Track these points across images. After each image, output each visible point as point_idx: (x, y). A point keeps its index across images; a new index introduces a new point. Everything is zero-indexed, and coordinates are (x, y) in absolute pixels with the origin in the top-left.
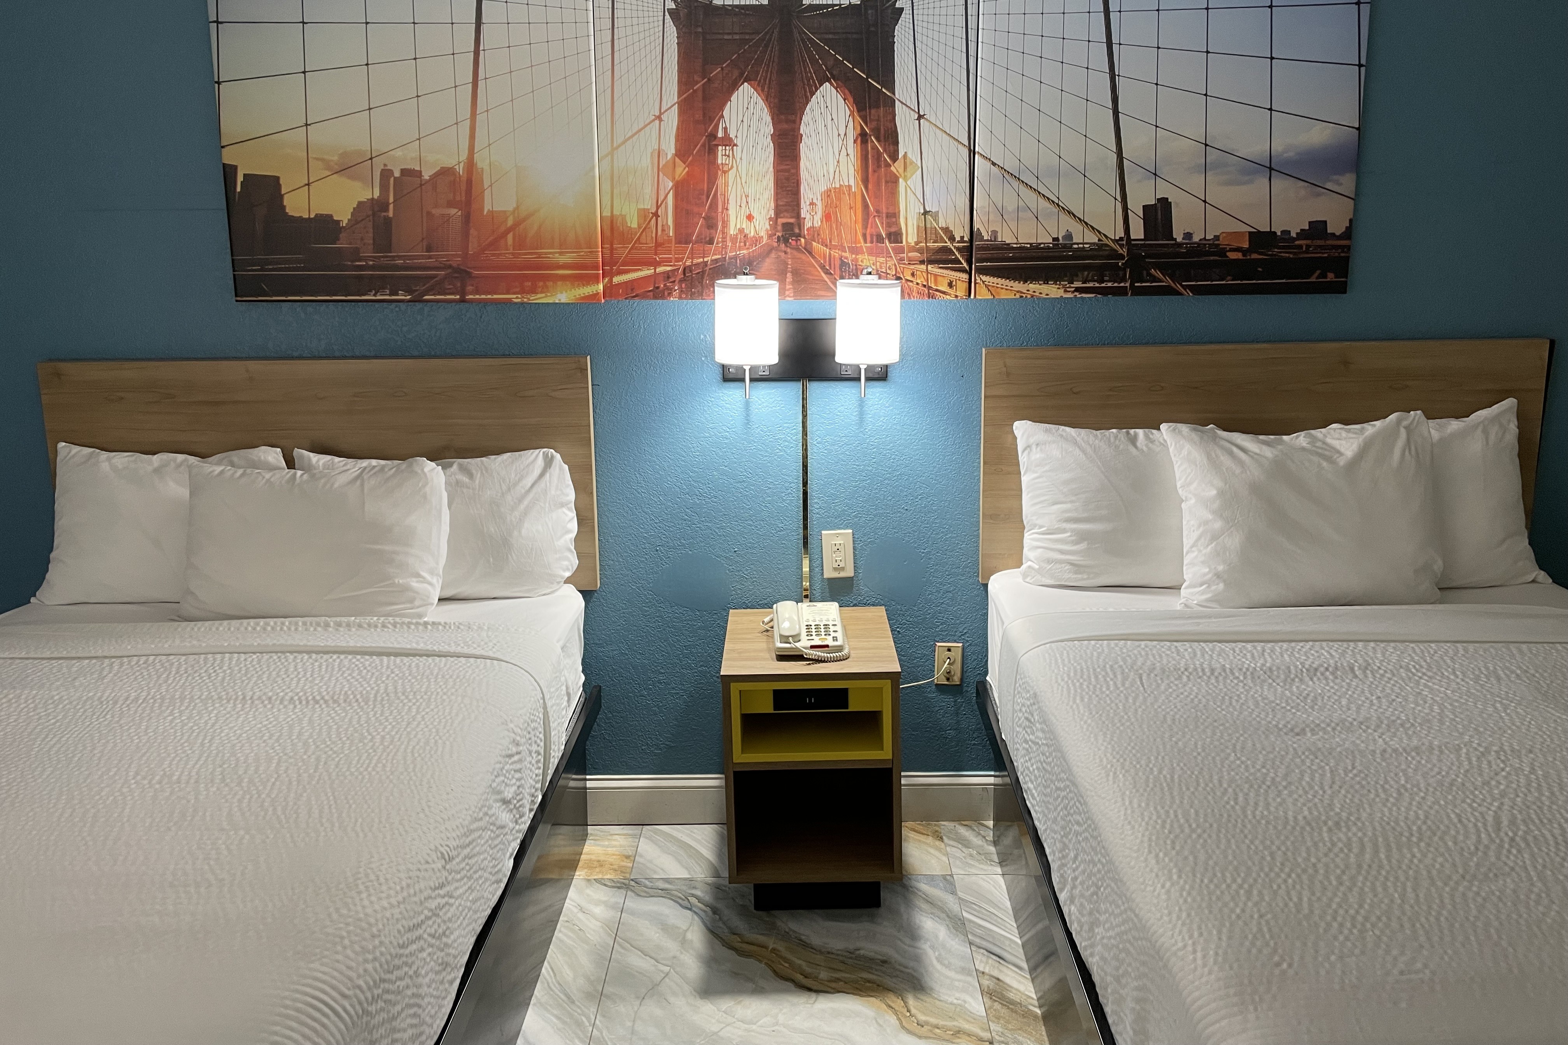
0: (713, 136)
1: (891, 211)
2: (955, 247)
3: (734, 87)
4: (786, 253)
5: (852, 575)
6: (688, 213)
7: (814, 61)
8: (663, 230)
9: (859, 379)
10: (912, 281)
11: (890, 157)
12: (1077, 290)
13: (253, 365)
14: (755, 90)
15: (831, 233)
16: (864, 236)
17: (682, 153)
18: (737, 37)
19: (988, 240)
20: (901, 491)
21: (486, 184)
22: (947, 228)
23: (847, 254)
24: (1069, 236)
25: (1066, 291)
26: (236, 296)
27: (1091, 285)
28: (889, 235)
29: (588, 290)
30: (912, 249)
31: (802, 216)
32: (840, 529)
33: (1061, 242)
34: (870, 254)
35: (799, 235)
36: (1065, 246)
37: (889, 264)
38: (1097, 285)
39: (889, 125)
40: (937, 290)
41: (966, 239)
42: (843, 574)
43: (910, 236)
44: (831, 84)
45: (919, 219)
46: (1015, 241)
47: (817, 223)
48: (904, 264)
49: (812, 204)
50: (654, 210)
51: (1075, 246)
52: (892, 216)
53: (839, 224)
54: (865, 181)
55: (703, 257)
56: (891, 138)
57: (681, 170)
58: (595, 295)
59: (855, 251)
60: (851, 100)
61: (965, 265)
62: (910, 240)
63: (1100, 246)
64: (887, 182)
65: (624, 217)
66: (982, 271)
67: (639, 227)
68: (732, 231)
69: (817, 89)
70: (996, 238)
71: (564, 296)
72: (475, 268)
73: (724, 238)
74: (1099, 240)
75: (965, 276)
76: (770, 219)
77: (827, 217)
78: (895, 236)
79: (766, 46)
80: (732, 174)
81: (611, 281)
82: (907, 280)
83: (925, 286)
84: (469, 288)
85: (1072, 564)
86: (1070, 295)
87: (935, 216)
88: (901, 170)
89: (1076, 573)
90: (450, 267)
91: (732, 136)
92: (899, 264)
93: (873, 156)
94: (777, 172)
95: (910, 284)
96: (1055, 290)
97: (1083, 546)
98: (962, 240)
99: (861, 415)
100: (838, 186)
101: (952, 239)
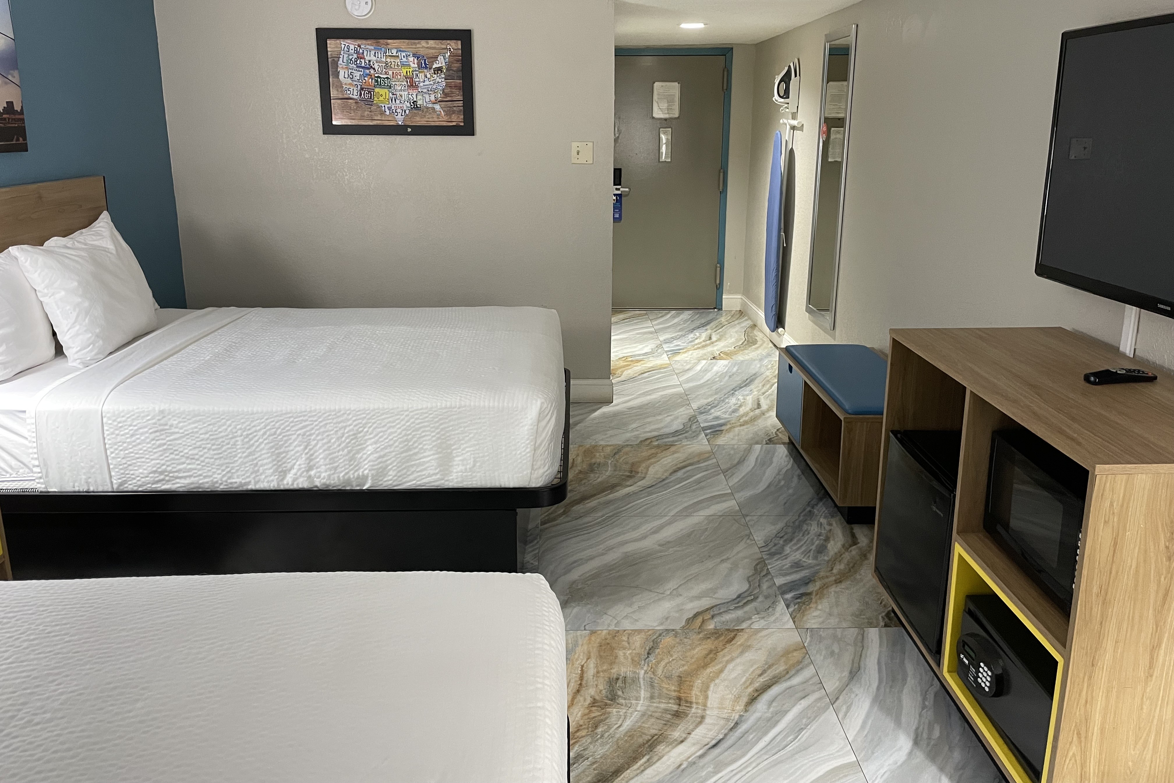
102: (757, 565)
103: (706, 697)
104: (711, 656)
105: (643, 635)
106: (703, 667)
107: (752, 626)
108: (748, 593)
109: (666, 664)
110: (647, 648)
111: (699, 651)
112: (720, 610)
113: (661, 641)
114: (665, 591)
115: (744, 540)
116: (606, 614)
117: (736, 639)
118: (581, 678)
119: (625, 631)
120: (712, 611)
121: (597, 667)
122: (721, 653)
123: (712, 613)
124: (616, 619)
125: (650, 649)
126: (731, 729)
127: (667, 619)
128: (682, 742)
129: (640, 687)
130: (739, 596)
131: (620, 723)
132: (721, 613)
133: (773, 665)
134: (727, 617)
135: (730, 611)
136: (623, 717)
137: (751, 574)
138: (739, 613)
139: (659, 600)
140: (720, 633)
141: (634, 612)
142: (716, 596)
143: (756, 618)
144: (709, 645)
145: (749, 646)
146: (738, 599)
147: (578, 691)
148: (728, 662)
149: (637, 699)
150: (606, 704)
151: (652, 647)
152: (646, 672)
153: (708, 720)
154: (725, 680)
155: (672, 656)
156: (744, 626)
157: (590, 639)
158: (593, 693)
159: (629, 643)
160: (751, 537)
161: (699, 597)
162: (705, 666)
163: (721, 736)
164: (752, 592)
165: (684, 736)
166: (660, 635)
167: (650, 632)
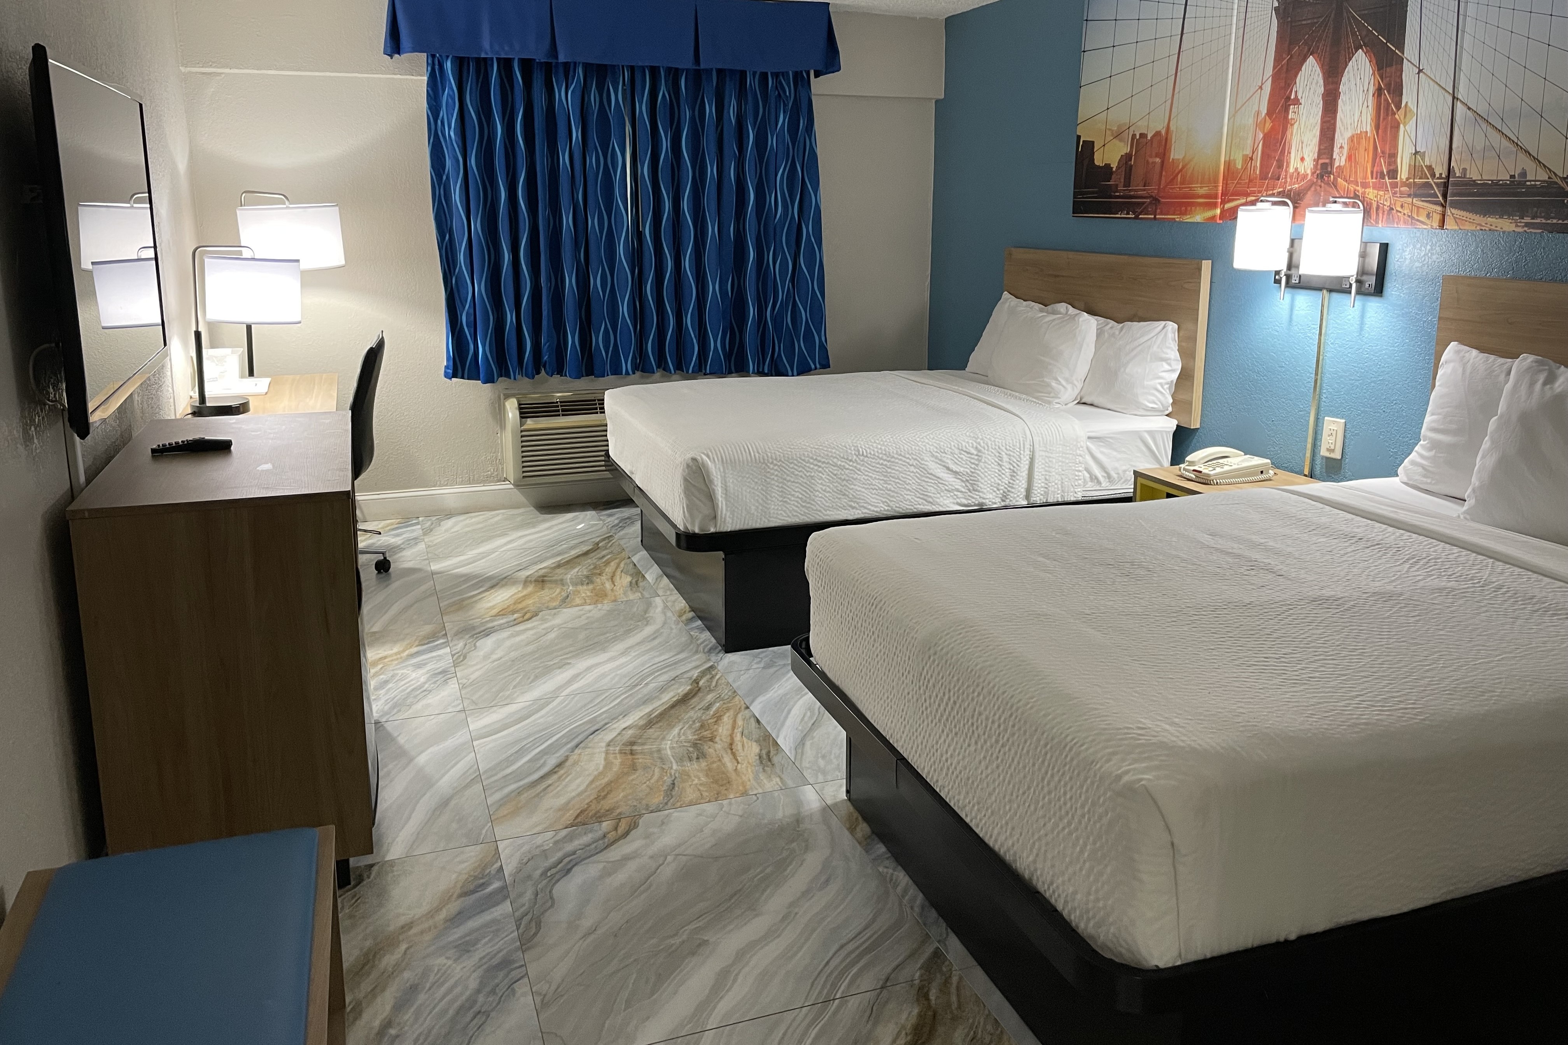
0: (1289, 98)
1: (1392, 151)
2: (1435, 183)
3: (1304, 59)
4: (1321, 186)
5: (1339, 457)
6: (1269, 156)
7: (1354, 34)
8: (1254, 170)
9: (1350, 293)
10: (1400, 212)
11: (1396, 108)
12: (1527, 225)
13: (1071, 255)
14: (1316, 60)
15: (1351, 171)
16: (1372, 173)
17: (1269, 113)
18: (1309, 22)
19: (1459, 177)
20: (1382, 394)
21: (1173, 140)
22: (1430, 166)
23: (1359, 188)
24: (1524, 174)
25: (1517, 226)
26: (1073, 213)
27: (1538, 221)
28: (1388, 172)
29: (1209, 214)
30: (1404, 184)
31: (1334, 157)
32: (1338, 418)
33: (1517, 179)
34: (1374, 188)
35: (1330, 173)
36: (1519, 183)
37: (1386, 196)
38: (1544, 221)
39: (1398, 80)
40: (1418, 220)
41: (1444, 176)
42: (1332, 456)
43: (1403, 174)
44: (1363, 50)
45: (1411, 158)
46: (1480, 178)
47: (1343, 163)
48: (1397, 197)
49: (1341, 147)
50: (1250, 156)
51: (1528, 183)
52: (1392, 157)
53: (1356, 163)
54: (1377, 127)
55: (1273, 190)
56: (1397, 90)
57: (1268, 125)
58: (1213, 218)
59: (1365, 185)
60: (1374, 62)
61: (1441, 199)
62: (1403, 177)
63: (1550, 184)
64: (1391, 127)
65: (1235, 160)
66: (1455, 205)
67: (1242, 167)
68: (1291, 170)
69: (1353, 55)
70: (1465, 175)
71: (1198, 217)
72: (1163, 197)
73: (1286, 175)
74: (1549, 178)
75: (1439, 209)
76: (1314, 160)
77: (1349, 158)
78: (1393, 173)
79: (1326, 26)
80: (1296, 126)
81: (1224, 207)
82: (1397, 211)
83: (1409, 216)
84: (1158, 211)
85: (1424, 468)
86: (1520, 230)
87: (1423, 155)
88: (1402, 117)
89: (1425, 476)
90: (1152, 196)
91: (1299, 97)
92: (1393, 196)
93: (1384, 107)
94: (1323, 122)
95: (1399, 214)
96: (1508, 224)
97: (1432, 453)
98: (1440, 177)
99: (1362, 323)
100: (1359, 132)
101: (1433, 175)
102: (535, 934)
103: (606, 759)
104: (603, 794)
105: (687, 800)
106: (611, 782)
107: (554, 833)
108: (555, 879)
109: (651, 778)
110: (677, 789)
111: (618, 796)
112: (596, 847)
113: (664, 798)
114: (675, 859)
115: (553, 987)
116: (741, 816)
117: (576, 814)
118: (734, 754)
119: (709, 802)
120: (607, 843)
121: (724, 765)
122: (592, 797)
123: (606, 840)
124: (725, 812)
125: (673, 788)
126: (582, 742)
127: (663, 823)
128: (624, 729)
129: (673, 756)
130: (569, 871)
131: (682, 731)
132: (593, 842)
133: (534, 797)
134: (586, 839)
135: (581, 847)
136: (681, 734)
137: (548, 914)
138: (569, 847)
139: (679, 845)
140: (594, 818)
141: (707, 824)
142: (601, 866)
143: (548, 845)
144: (606, 804)
145: (559, 810)
146: (569, 867)
147: (731, 744)
148: (585, 791)
149: (672, 748)
150: (700, 740)
151: (671, 790)
152: (671, 768)
153: (603, 744)
154: (588, 775)
155: (648, 786)
156: (564, 832)
157: (744, 786)
158: (716, 745)
159: (699, 790)
160: (538, 999)
161: (626, 859)
162: (609, 784)
163: (591, 737)
164: (550, 880)
165: (624, 732)
166: (666, 804)
167: (679, 804)
